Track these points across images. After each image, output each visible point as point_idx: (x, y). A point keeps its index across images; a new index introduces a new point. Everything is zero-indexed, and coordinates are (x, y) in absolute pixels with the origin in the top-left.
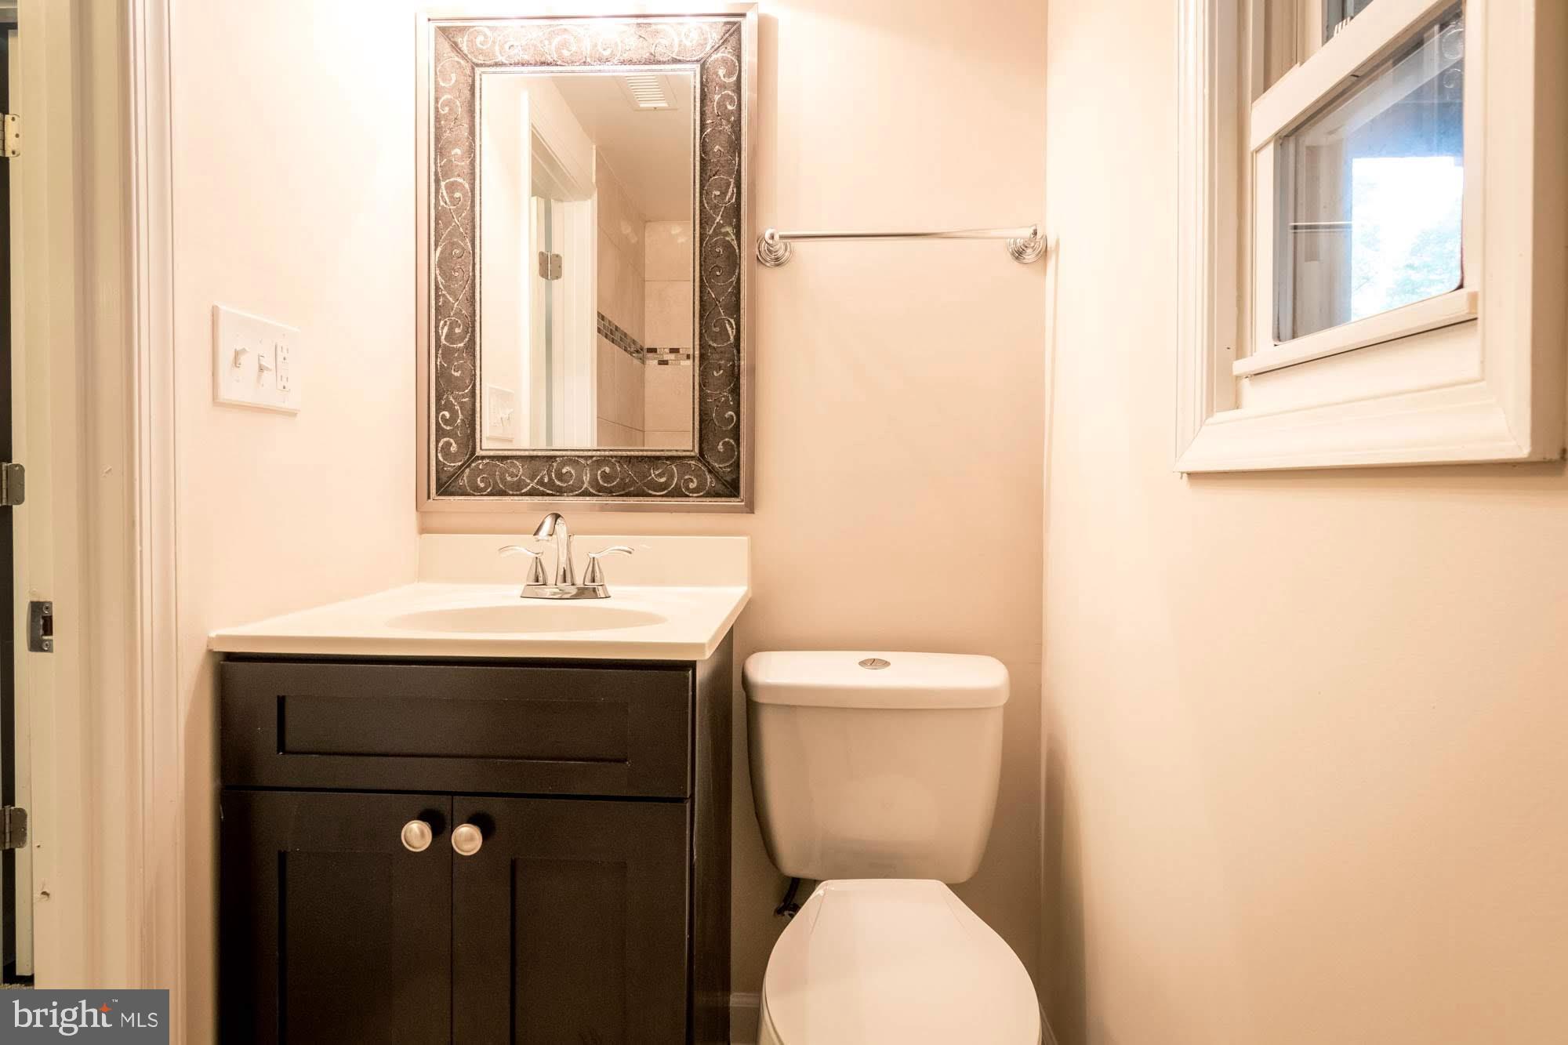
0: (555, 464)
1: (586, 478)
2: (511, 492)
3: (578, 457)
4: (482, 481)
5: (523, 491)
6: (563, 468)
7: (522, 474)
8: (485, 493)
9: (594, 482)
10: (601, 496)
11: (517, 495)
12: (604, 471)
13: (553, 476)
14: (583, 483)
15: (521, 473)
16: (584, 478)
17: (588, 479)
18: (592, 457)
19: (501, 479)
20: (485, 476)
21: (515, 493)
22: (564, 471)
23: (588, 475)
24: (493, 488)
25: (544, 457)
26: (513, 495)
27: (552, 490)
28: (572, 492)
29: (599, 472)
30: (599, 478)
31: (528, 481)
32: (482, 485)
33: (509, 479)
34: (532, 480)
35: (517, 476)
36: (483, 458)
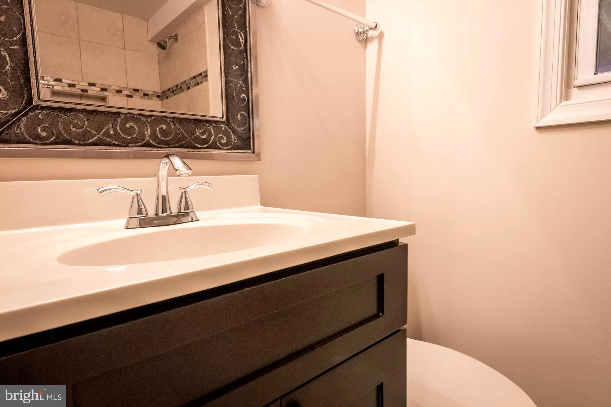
0: (119, 120)
1: (148, 133)
2: (77, 142)
3: (140, 115)
4: (43, 130)
5: (89, 141)
6: (127, 123)
7: (88, 126)
8: (48, 142)
9: (153, 135)
10: (160, 147)
11: (83, 145)
12: (162, 128)
13: (118, 129)
14: (145, 136)
15: (86, 125)
16: (146, 133)
17: (149, 133)
18: (151, 116)
19: (64, 129)
20: (47, 125)
21: (82, 143)
22: (128, 125)
23: (149, 131)
24: (57, 137)
25: (109, 113)
26: (79, 144)
27: (118, 141)
28: (136, 143)
29: (158, 129)
30: (158, 133)
31: (95, 133)
32: (44, 134)
33: (74, 129)
34: (98, 132)
35: (83, 128)
36: (43, 108)
